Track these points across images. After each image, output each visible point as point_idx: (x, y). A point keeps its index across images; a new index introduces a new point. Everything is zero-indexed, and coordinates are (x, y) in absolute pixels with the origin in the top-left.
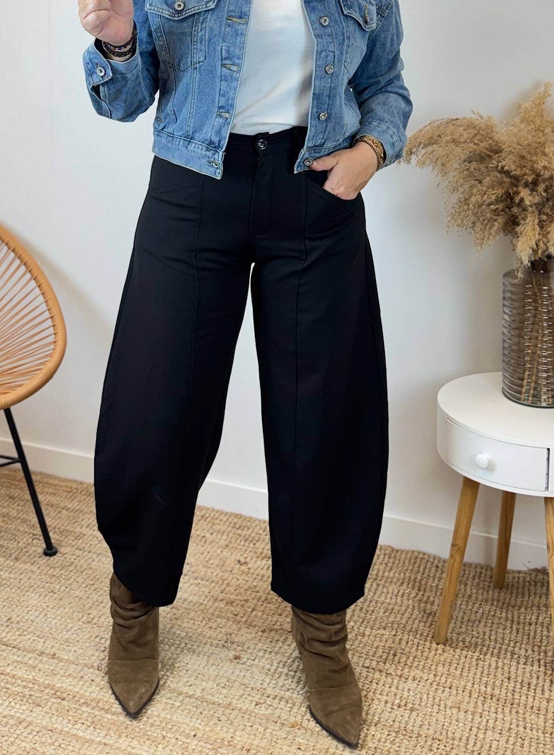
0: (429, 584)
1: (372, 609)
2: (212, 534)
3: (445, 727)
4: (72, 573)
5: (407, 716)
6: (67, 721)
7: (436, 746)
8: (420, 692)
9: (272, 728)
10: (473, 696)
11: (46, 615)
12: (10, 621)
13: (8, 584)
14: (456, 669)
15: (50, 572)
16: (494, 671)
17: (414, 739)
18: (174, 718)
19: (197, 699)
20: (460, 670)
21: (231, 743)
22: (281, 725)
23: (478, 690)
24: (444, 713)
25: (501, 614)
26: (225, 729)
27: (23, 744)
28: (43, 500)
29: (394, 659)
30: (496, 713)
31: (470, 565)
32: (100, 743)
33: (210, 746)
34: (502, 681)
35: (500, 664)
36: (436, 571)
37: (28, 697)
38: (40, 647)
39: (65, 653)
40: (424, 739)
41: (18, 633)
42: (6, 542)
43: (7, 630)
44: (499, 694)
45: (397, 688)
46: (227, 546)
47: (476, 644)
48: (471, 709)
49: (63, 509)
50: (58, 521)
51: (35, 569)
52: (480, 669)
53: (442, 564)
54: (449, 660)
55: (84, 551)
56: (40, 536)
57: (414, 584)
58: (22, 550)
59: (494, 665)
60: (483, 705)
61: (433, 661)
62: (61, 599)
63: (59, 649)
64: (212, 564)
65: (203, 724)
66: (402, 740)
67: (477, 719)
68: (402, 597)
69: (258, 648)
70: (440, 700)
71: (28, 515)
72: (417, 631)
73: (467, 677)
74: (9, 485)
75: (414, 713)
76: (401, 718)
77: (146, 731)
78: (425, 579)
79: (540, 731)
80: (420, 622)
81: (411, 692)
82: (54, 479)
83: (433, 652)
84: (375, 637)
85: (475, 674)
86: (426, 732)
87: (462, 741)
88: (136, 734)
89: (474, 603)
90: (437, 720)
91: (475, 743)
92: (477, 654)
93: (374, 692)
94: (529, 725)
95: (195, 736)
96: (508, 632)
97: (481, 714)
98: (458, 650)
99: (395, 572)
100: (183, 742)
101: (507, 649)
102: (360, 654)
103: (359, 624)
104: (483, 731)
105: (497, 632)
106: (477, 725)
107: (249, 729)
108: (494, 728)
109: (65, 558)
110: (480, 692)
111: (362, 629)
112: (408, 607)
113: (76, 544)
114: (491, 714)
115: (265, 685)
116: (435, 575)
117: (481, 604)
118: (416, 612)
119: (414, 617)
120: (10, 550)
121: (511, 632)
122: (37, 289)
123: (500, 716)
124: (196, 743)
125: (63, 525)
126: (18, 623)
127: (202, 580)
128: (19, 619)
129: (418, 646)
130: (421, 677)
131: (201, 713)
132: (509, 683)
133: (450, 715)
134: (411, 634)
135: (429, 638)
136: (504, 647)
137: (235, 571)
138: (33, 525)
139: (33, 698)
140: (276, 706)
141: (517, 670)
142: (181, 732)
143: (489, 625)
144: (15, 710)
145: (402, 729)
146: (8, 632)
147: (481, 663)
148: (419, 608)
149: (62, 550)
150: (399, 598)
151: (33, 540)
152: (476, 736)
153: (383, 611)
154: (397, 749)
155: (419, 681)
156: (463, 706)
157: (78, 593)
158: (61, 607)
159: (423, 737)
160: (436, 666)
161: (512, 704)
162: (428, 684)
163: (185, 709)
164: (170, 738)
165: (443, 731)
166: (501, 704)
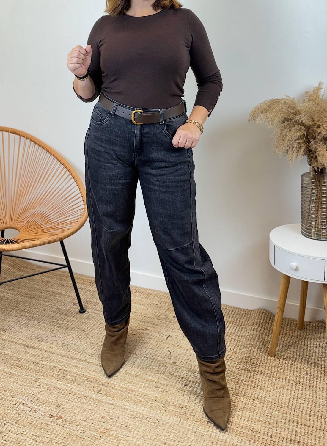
1: (240, 339)
2: (160, 303)
3: (277, 397)
4: (93, 322)
5: (258, 392)
6: (94, 392)
7: (273, 406)
8: (265, 380)
10: (290, 382)
11: (81, 341)
12: (63, 345)
13: (62, 326)
15: (82, 321)
16: (300, 370)
17: (262, 403)
18: (145, 392)
19: (156, 383)
20: (283, 370)
21: (173, 404)
24: (276, 390)
25: (302, 342)
26: (170, 397)
27: (72, 403)
28: (79, 286)
29: (250, 362)
30: (302, 390)
31: (286, 319)
32: (109, 403)
33: (163, 406)
34: (304, 375)
35: (302, 367)
36: (270, 320)
37: (74, 381)
38: (79, 357)
39: (91, 360)
41: (68, 350)
42: (60, 306)
43: (63, 349)
44: (303, 381)
45: (253, 378)
46: (168, 309)
48: (290, 388)
49: (88, 291)
50: (86, 297)
51: (75, 319)
53: (272, 317)
55: (99, 311)
56: (77, 303)
58: (68, 310)
60: (296, 386)
61: (269, 364)
62: (88, 334)
63: (88, 358)
64: (161, 318)
65: (160, 394)
66: (256, 403)
67: (293, 392)
69: (184, 358)
71: (70, 294)
72: (261, 349)
75: (262, 390)
76: (255, 393)
77: (132, 398)
78: (265, 323)
79: (324, 399)
80: (262, 345)
81: (260, 380)
84: (242, 353)
85: (291, 372)
86: (268, 399)
87: (286, 404)
88: (127, 399)
89: (288, 337)
90: (273, 394)
91: (292, 405)
92: (290, 362)
93: (242, 381)
94: (318, 396)
95: (155, 400)
96: (305, 351)
97: (295, 391)
98: (281, 360)
100: (150, 403)
102: (234, 362)
103: (233, 347)
104: (296, 399)
105: (300, 351)
106: (293, 396)
107: (182, 397)
108: (301, 398)
109: (90, 314)
110: (293, 380)
111: (235, 350)
112: (256, 335)
113: (95, 308)
114: (300, 391)
115: (188, 376)
116: (269, 323)
117: (292, 338)
118: (261, 339)
120: (63, 310)
121: (307, 351)
123: (304, 392)
124: (156, 403)
125: (88, 298)
126: (68, 345)
127: (156, 325)
128: (68, 343)
129: (262, 356)
130: (265, 372)
131: (158, 389)
132: (307, 376)
133: (280, 391)
134: (258, 350)
135: (267, 354)
136: (304, 358)
137: (172, 322)
138: (74, 298)
139: (77, 381)
140: (194, 386)
141: (311, 370)
142: (149, 399)
143: (296, 348)
145: (256, 398)
147: (293, 366)
148: (262, 337)
149: (88, 310)
151: (74, 306)
152: (293, 401)
153: (245, 339)
154: (254, 408)
155: (264, 374)
156: (286, 387)
157: (96, 331)
158: (88, 338)
159: (266, 402)
160: (271, 367)
161: (310, 386)
162: (268, 376)
163: (151, 387)
164: (144, 401)
165: (276, 399)
166: (304, 386)
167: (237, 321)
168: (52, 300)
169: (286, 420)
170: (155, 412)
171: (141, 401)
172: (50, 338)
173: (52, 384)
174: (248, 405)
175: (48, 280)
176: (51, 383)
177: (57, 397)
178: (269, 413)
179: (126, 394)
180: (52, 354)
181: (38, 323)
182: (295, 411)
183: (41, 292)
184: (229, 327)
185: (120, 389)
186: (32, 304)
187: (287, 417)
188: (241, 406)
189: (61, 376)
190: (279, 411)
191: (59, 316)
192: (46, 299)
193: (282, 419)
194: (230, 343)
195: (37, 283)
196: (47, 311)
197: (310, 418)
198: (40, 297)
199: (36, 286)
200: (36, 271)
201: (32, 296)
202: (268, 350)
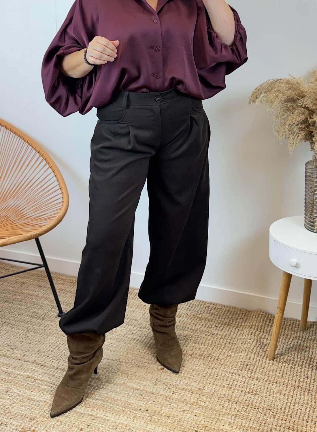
0: (265, 329)
1: (235, 342)
3: (273, 403)
5: (253, 397)
7: (268, 413)
8: (261, 386)
9: (182, 405)
10: (288, 387)
11: (59, 348)
12: (39, 352)
13: (38, 332)
14: (279, 373)
16: (299, 373)
17: (256, 409)
18: (129, 401)
19: (141, 391)
20: (282, 374)
21: (159, 413)
22: (186, 404)
23: (291, 384)
24: (272, 396)
25: (304, 344)
26: (156, 406)
28: (57, 287)
29: (246, 368)
30: (300, 395)
31: (288, 319)
32: (88, 415)
34: (304, 379)
35: (303, 370)
36: (270, 322)
38: (56, 365)
40: (262, 409)
41: (44, 358)
42: (37, 310)
43: (38, 356)
44: (302, 386)
45: (248, 384)
47: (290, 360)
48: (287, 393)
49: (68, 292)
51: (53, 324)
52: (292, 373)
53: (272, 318)
54: (275, 369)
56: (56, 306)
57: (258, 328)
58: (46, 314)
59: (299, 371)
60: (294, 391)
61: (267, 369)
65: (144, 403)
66: (250, 410)
67: (290, 398)
68: (251, 334)
70: (271, 389)
71: (49, 295)
72: (259, 353)
73: (285, 377)
74: (38, 279)
75: (257, 396)
76: (250, 399)
77: (114, 408)
78: (264, 326)
80: (260, 348)
81: (255, 386)
82: (63, 276)
83: (267, 365)
84: (237, 357)
85: (290, 376)
86: (263, 406)
87: (282, 410)
88: (108, 410)
89: (289, 339)
90: (269, 400)
91: (289, 411)
92: (291, 365)
95: (140, 410)
96: (307, 353)
97: (292, 396)
98: (280, 364)
99: (248, 323)
100: (134, 413)
101: (306, 362)
102: (228, 366)
103: (228, 350)
104: (293, 405)
105: (301, 353)
106: (290, 402)
107: (169, 406)
108: (299, 403)
110: (292, 385)
111: (230, 353)
112: (254, 340)
114: (298, 396)
115: (178, 383)
116: (268, 325)
117: (293, 339)
118: (258, 343)
119: (257, 345)
120: (39, 314)
121: (309, 353)
122: (53, 173)
123: (302, 397)
124: (141, 413)
125: (68, 301)
126: (44, 352)
128: (44, 350)
129: (259, 361)
130: (261, 378)
131: (143, 398)
132: (308, 380)
133: (276, 397)
134: (256, 354)
135: (265, 357)
136: (305, 361)
138: (52, 301)
140: (183, 394)
141: (312, 373)
142: (133, 408)
143: (297, 350)
144: (43, 397)
145: (250, 404)
146: (39, 357)
147: (293, 369)
148: (260, 341)
150: (249, 335)
151: (52, 309)
152: (289, 407)
153: (241, 343)
154: (248, 415)
155: (260, 380)
156: (283, 392)
159: (261, 408)
160: (269, 372)
161: (309, 391)
162: (265, 381)
163: (135, 396)
164: (127, 411)
165: (272, 405)
166: (303, 390)
167: (233, 322)
168: (28, 303)
169: (281, 427)
170: (139, 422)
171: (124, 411)
172: (25, 345)
173: (26, 395)
174: (242, 411)
175: (23, 280)
176: (24, 395)
177: (31, 409)
178: (264, 419)
179: (108, 404)
180: (26, 363)
181: (11, 329)
182: (291, 417)
183: (15, 295)
184: (224, 329)
185: (100, 399)
186: (5, 307)
187: (282, 423)
188: (234, 413)
189: (36, 386)
190: (274, 417)
191: (35, 321)
192: (21, 303)
193: (276, 426)
194: (225, 346)
195: (11, 284)
196: (21, 315)
197: (308, 424)
198: (14, 300)
199: (10, 288)
200: (10, 271)
201: (4, 299)
202: (267, 354)
